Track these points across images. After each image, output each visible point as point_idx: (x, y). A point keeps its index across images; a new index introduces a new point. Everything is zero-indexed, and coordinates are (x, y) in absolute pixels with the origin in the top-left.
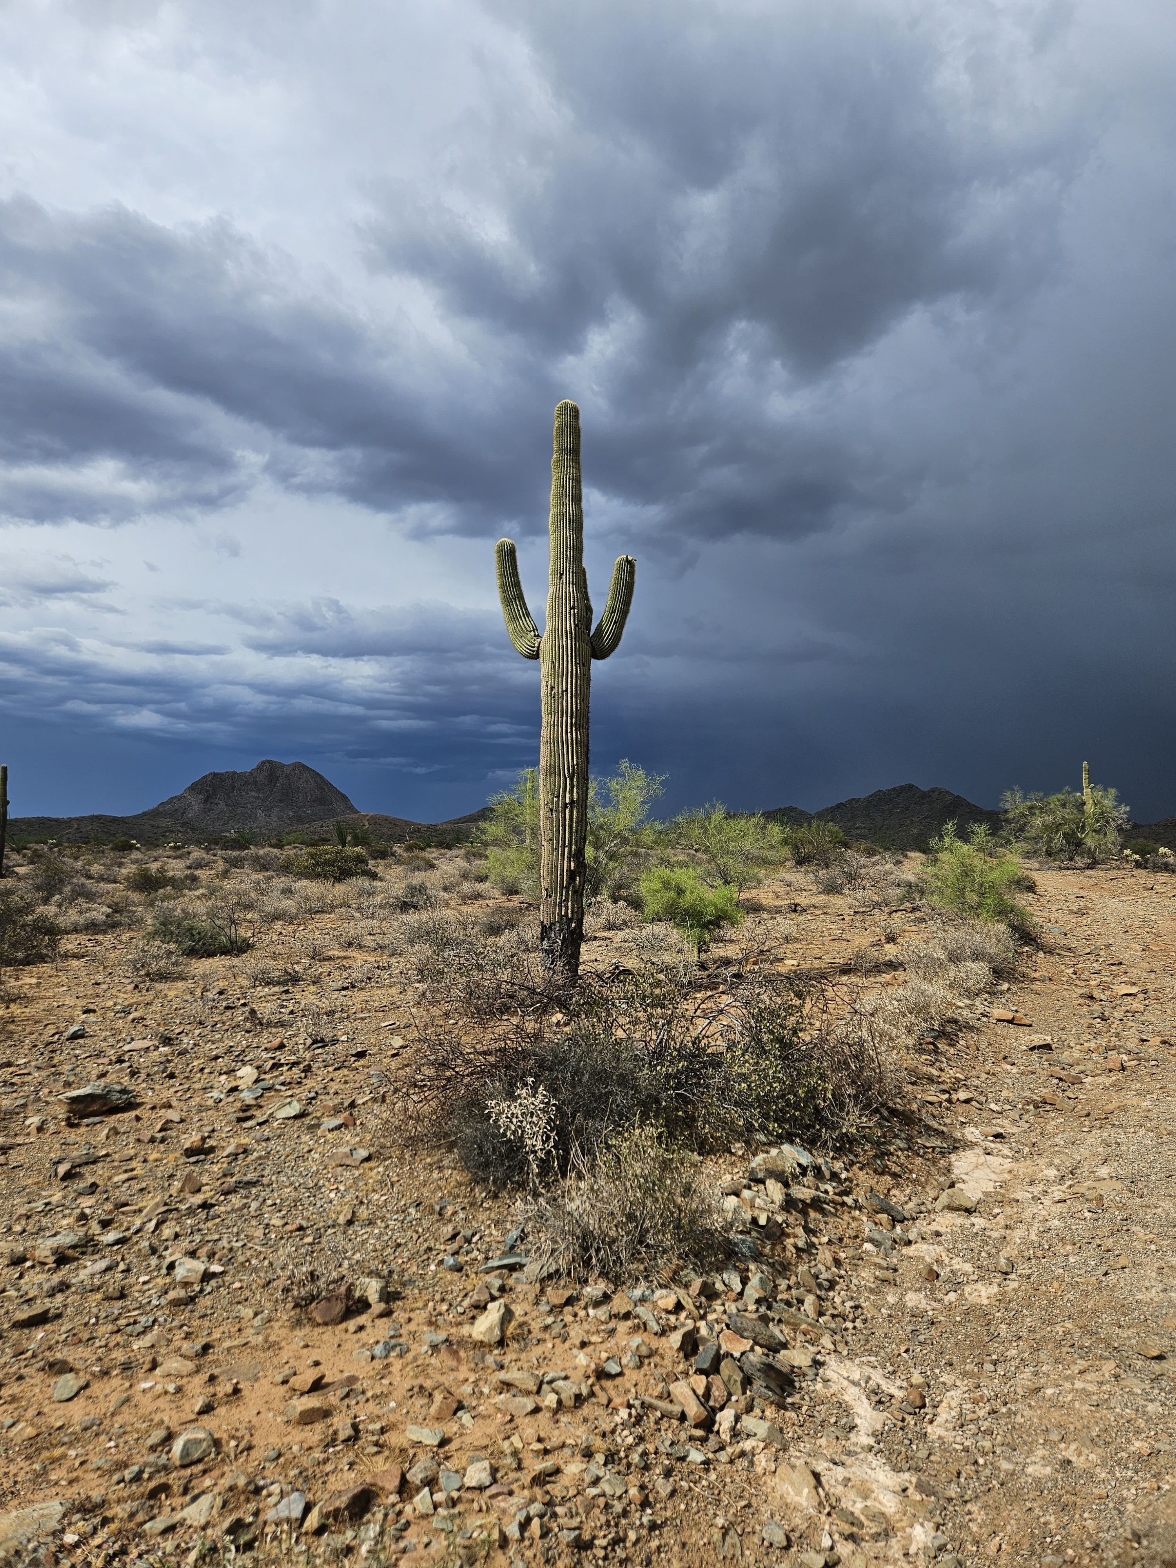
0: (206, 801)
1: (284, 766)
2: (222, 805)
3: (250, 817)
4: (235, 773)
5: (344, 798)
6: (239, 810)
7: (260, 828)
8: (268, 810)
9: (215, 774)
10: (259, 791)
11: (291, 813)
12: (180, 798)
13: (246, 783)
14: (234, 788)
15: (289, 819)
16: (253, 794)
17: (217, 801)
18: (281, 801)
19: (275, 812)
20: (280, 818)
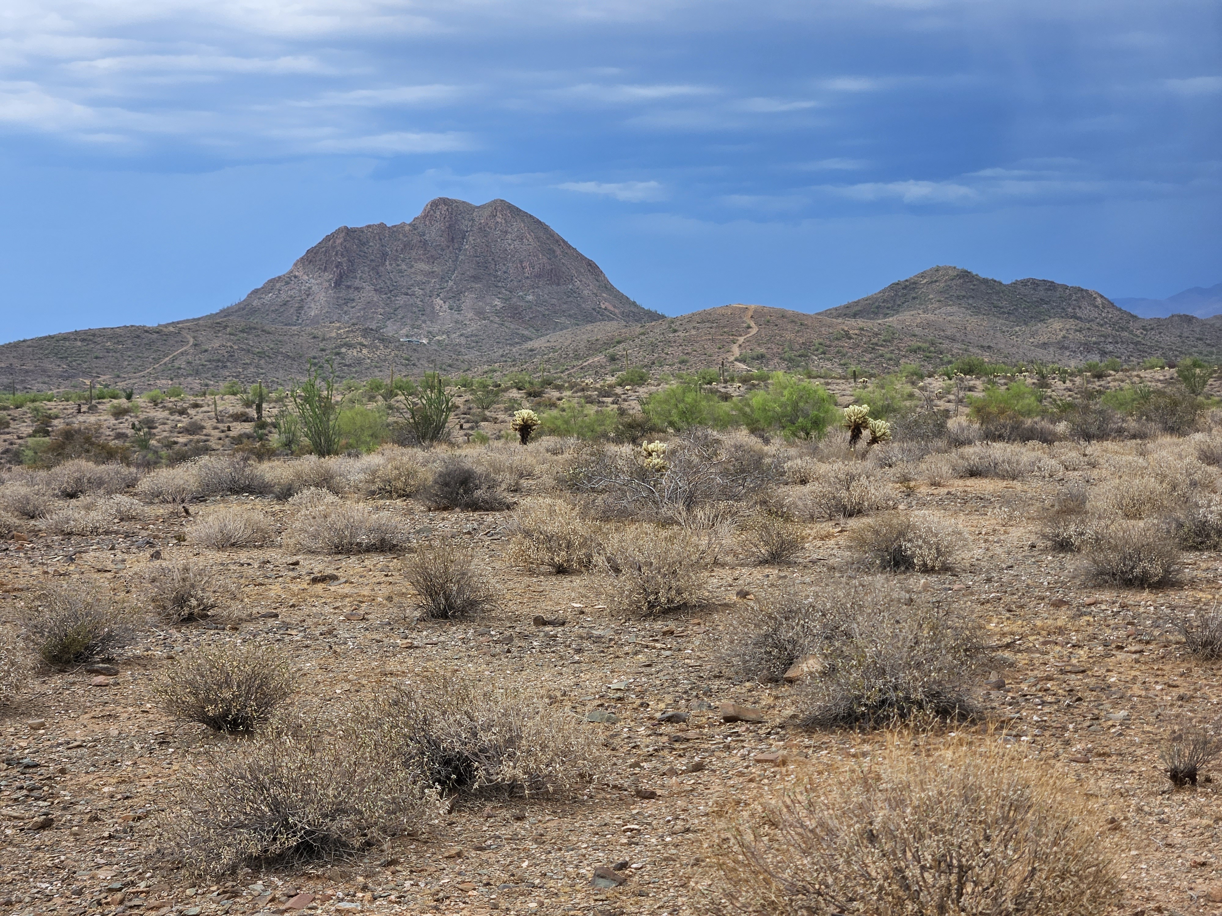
0: (338, 284)
1: (473, 208)
2: (368, 293)
3: (423, 311)
4: (382, 226)
5: (592, 267)
6: (401, 300)
7: (448, 333)
8: (456, 296)
9: (349, 232)
10: (432, 259)
11: (497, 302)
12: (288, 279)
13: (407, 246)
14: (384, 255)
15: (497, 313)
16: (422, 266)
17: (357, 283)
18: (476, 278)
19: (468, 300)
20: (480, 314)
